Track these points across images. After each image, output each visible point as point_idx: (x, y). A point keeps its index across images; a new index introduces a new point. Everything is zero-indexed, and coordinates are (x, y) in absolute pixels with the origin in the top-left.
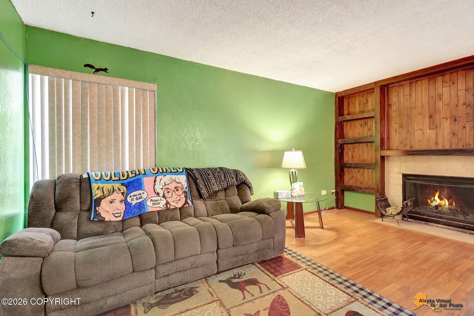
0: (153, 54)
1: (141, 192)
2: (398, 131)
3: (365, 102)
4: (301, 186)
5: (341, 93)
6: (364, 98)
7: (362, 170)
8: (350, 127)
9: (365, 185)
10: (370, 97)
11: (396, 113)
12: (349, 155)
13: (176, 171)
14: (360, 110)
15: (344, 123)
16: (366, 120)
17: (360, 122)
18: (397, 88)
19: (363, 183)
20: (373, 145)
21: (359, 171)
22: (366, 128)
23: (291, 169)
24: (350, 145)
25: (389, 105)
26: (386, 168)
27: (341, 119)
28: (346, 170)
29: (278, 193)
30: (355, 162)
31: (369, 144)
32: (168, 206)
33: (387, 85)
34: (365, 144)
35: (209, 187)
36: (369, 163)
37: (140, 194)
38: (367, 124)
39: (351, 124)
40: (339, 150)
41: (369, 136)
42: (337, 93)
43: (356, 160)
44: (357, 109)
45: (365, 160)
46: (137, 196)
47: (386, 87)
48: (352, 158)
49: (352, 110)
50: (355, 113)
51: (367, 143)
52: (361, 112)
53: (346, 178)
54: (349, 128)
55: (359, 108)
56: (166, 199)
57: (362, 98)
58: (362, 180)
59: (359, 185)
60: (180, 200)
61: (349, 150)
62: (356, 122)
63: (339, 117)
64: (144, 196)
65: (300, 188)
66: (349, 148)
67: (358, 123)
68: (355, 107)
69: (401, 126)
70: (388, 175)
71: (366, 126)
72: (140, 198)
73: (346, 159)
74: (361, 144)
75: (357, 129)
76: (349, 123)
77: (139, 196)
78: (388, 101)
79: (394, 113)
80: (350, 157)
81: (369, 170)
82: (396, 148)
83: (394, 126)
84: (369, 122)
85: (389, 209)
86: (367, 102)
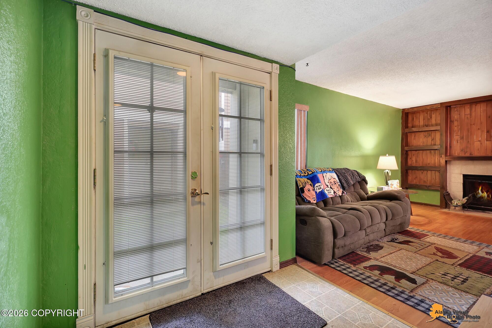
0: (306, 84)
1: (319, 184)
2: (459, 142)
3: (429, 118)
4: (398, 183)
5: (408, 109)
6: (428, 115)
7: (425, 172)
8: (415, 137)
9: (428, 184)
10: (433, 114)
11: (458, 127)
12: (413, 160)
13: (329, 170)
14: (424, 124)
15: (409, 134)
16: (430, 132)
17: (424, 134)
18: (459, 109)
19: (426, 181)
20: (436, 152)
21: (422, 173)
22: (430, 139)
23: (385, 170)
24: (415, 151)
25: (451, 121)
26: (448, 170)
27: (407, 130)
28: (410, 172)
29: (383, 188)
30: (418, 166)
31: (432, 151)
32: (336, 194)
33: (450, 106)
34: (428, 151)
35: (348, 182)
36: (432, 166)
37: (319, 186)
38: (431, 135)
39: (415, 135)
40: (405, 156)
41: (432, 144)
42: (404, 109)
43: (420, 164)
44: (422, 123)
45: (429, 164)
46: (318, 187)
47: (449, 107)
48: (416, 162)
49: (416, 123)
50: (419, 126)
51: (430, 150)
52: (425, 125)
53: (410, 178)
54: (413, 137)
55: (423, 122)
56: (333, 189)
57: (426, 114)
58: (425, 180)
59: (422, 183)
60: (339, 190)
61: (413, 155)
62: (420, 133)
63: (405, 129)
64: (322, 187)
65: (397, 184)
66: (413, 154)
67: (422, 135)
68: (419, 122)
69: (462, 138)
70: (450, 175)
71: (430, 137)
72: (320, 188)
73: (410, 162)
74: (425, 152)
75: (421, 139)
76: (413, 134)
77: (319, 187)
78: (450, 118)
79: (455, 128)
80: (414, 161)
81: (432, 172)
82: (457, 154)
83: (456, 137)
84: (432, 134)
85: (455, 201)
86: (431, 118)
